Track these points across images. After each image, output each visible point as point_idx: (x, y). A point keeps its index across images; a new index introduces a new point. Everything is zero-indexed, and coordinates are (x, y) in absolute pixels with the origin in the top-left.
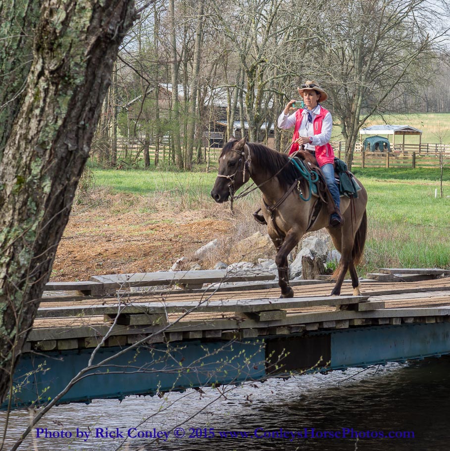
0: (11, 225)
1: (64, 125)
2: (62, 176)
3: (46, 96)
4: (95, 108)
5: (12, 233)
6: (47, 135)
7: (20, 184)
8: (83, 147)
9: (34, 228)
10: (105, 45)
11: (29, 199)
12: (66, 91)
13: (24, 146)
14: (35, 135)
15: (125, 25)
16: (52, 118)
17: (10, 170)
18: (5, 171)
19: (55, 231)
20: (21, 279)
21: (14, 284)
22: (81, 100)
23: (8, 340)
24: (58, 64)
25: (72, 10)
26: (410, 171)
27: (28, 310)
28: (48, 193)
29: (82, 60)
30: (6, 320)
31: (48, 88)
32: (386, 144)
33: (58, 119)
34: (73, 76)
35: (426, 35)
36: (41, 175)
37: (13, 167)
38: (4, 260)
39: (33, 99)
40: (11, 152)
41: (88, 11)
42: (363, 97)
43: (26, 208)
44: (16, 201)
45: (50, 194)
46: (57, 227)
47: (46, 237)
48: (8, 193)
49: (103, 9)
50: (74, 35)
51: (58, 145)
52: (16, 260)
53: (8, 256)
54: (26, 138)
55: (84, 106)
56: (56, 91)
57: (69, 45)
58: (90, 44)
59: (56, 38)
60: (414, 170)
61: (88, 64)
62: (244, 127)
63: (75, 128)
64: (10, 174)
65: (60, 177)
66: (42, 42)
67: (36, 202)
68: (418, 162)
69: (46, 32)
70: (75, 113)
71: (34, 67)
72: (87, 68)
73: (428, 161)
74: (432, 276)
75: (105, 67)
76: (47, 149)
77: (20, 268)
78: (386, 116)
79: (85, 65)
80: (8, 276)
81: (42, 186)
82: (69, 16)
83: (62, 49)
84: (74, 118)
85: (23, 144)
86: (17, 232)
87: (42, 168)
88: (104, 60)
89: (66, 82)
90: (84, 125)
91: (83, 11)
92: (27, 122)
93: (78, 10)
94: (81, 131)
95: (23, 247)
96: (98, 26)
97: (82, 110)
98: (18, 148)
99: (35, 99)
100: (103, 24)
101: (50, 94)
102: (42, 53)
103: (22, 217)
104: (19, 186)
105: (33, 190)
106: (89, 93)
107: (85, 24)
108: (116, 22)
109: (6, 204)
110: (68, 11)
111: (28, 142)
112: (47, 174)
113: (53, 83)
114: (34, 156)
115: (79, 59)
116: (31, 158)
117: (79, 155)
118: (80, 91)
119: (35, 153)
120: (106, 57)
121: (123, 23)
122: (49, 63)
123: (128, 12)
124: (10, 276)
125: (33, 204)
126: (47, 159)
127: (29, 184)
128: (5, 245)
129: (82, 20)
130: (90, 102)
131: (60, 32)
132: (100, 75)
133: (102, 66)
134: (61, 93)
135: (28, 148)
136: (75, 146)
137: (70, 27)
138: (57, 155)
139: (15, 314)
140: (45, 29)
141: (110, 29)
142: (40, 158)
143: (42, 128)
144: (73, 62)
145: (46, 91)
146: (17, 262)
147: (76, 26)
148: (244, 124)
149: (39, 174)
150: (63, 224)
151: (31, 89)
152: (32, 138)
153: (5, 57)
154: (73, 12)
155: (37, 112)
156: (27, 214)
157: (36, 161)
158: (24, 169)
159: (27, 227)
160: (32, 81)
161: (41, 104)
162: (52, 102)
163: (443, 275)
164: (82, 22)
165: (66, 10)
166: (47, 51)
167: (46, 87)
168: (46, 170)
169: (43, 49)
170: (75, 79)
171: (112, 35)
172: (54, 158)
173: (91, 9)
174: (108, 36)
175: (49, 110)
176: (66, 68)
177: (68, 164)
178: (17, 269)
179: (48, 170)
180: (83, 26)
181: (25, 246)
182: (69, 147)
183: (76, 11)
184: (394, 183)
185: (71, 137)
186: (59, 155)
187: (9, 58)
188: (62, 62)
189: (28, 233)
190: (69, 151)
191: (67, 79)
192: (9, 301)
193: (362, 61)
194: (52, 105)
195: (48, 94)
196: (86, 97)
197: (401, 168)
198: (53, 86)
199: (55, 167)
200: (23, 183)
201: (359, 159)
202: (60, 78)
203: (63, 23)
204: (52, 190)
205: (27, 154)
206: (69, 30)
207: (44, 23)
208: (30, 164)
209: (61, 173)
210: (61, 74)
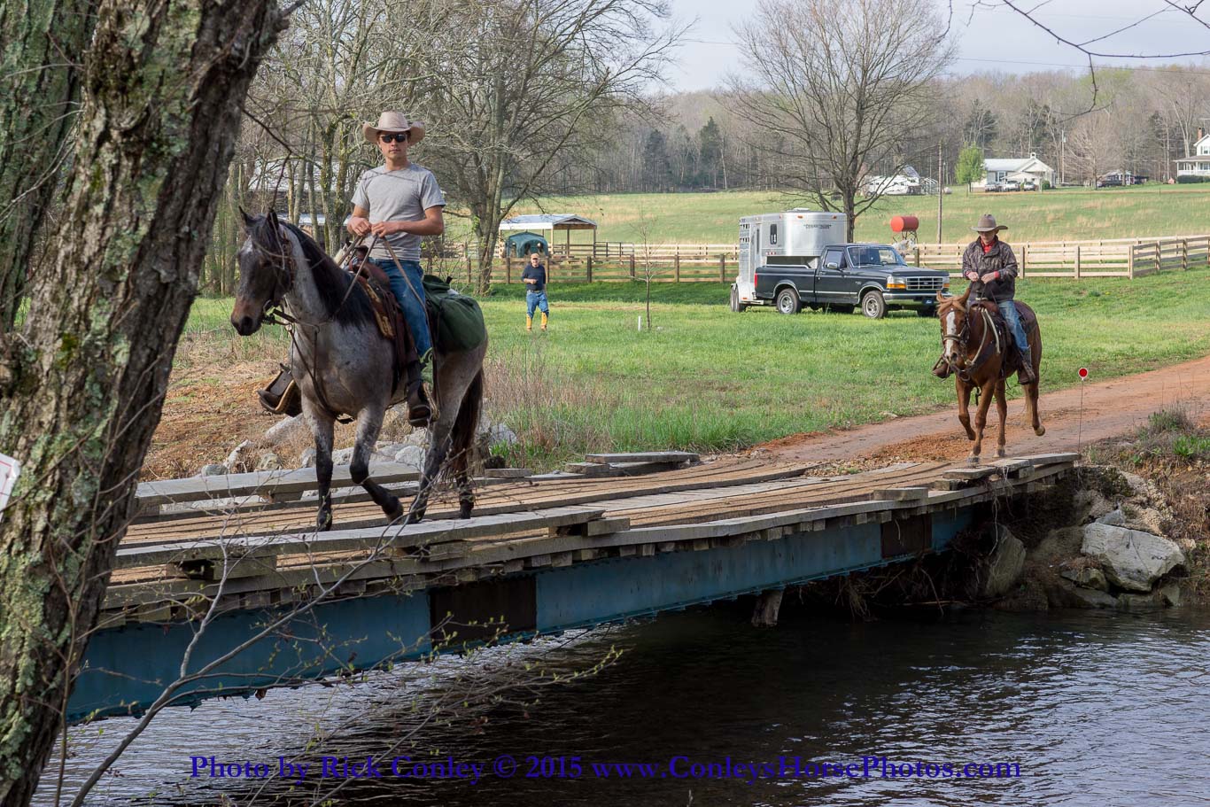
0: (55, 429)
1: (151, 235)
2: (149, 332)
3: (115, 180)
4: (208, 200)
5: (55, 445)
6: (119, 254)
7: (69, 349)
8: (187, 274)
9: (98, 434)
10: (226, 80)
11: (88, 379)
12: (154, 170)
13: (74, 275)
14: (95, 254)
15: (262, 40)
16: (127, 221)
17: (48, 322)
18: (38, 325)
19: (138, 437)
20: (76, 533)
21: (63, 541)
22: (182, 187)
23: (54, 648)
24: (138, 117)
25: (163, 14)
26: (584, 288)
27: (90, 589)
28: (124, 366)
29: (183, 109)
30: (49, 611)
31: (118, 165)
32: (542, 244)
33: (140, 224)
34: (167, 140)
35: (604, 70)
36: (110, 331)
37: (54, 317)
38: (43, 496)
39: (88, 185)
40: (47, 288)
41: (195, 15)
42: (505, 170)
43: (82, 395)
44: (63, 382)
45: (128, 367)
46: (142, 429)
47: (122, 451)
48: (46, 368)
49: (222, 11)
50: (166, 61)
51: (142, 273)
52: (66, 496)
53: (50, 489)
54: (77, 261)
55: (188, 196)
56: (135, 168)
57: (158, 80)
58: (199, 77)
59: (133, 67)
60: (589, 286)
61: (195, 117)
62: (316, 223)
63: (172, 239)
64: (48, 330)
65: (145, 333)
66: (104, 76)
67: (102, 384)
68: (596, 273)
69: (113, 57)
70: (172, 210)
71: (89, 125)
72: (193, 124)
73: (610, 270)
74: (670, 464)
75: (226, 121)
76: (119, 282)
77: (73, 511)
78: (543, 200)
79: (190, 117)
80: (51, 527)
81: (113, 352)
82: (157, 24)
83: (145, 89)
84: (170, 221)
85: (72, 272)
86: (67, 442)
87: (111, 319)
88: (224, 108)
89: (154, 151)
90: (189, 233)
91: (183, 14)
92: (80, 229)
93: (173, 12)
94: (183, 245)
95: (78, 470)
96: (213, 43)
97: (185, 205)
98: (63, 281)
99: (93, 185)
100: (222, 38)
101: (123, 175)
102: (104, 96)
103: (76, 413)
104: (66, 353)
105: (95, 361)
106: (197, 172)
107: (187, 40)
108: (246, 35)
109: (42, 388)
110: (154, 16)
111: (82, 268)
112: (122, 329)
113: (128, 155)
114: (95, 294)
115: (178, 108)
116: (89, 300)
117: (180, 290)
118: (179, 169)
119: (97, 288)
120: (228, 101)
121: (259, 36)
122: (120, 116)
123: (268, 15)
124: (56, 526)
125: (97, 387)
126: (121, 301)
127: (86, 348)
128: (44, 468)
129: (182, 33)
130: (200, 189)
131: (140, 56)
132: (216, 137)
133: (221, 120)
134: (144, 172)
135: (82, 280)
136: (172, 273)
137: (158, 46)
138: (139, 292)
139: (68, 598)
140: (109, 51)
141: (236, 49)
142: (107, 299)
143: (108, 240)
144: (166, 114)
145: (115, 169)
146: (68, 500)
147: (170, 44)
148: (316, 219)
149: (106, 329)
150: (151, 423)
151: (84, 167)
152: (90, 261)
153: (15, 109)
154: (163, 17)
155: (99, 210)
156: (85, 406)
157: (98, 305)
158: (76, 322)
159: (85, 431)
160: (85, 152)
161: (106, 194)
162: (128, 191)
163: (688, 462)
164: (181, 35)
165: (150, 14)
166: (114, 92)
167: (114, 162)
168: (119, 321)
169: (107, 89)
170: (170, 145)
171: (240, 60)
172: (133, 297)
173: (200, 11)
174: (233, 62)
175: (121, 205)
176: (152, 124)
177: (159, 309)
178: (68, 513)
179: (123, 321)
180: (183, 42)
181: (81, 468)
182: (162, 277)
183: (169, 14)
184: (567, 309)
185: (166, 257)
186: (143, 294)
187: (22, 109)
188: (145, 113)
189: (88, 444)
190: (161, 284)
191: (155, 145)
192: (55, 576)
193: (503, 113)
194: (128, 196)
195: (118, 175)
196: (192, 179)
197: (569, 284)
198: (128, 160)
199: (136, 315)
200: (75, 347)
201: (503, 270)
202: (142, 145)
203: (144, 38)
204: (130, 360)
205: (81, 291)
206: (156, 51)
207: (106, 39)
208: (87, 310)
209: (147, 327)
210: (145, 137)
